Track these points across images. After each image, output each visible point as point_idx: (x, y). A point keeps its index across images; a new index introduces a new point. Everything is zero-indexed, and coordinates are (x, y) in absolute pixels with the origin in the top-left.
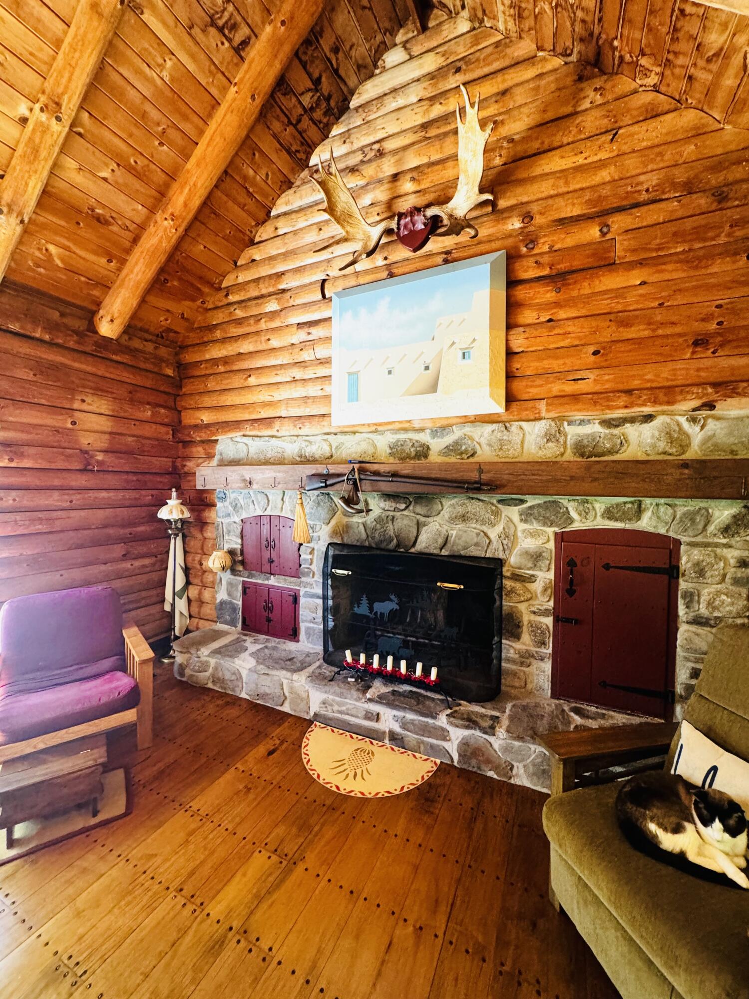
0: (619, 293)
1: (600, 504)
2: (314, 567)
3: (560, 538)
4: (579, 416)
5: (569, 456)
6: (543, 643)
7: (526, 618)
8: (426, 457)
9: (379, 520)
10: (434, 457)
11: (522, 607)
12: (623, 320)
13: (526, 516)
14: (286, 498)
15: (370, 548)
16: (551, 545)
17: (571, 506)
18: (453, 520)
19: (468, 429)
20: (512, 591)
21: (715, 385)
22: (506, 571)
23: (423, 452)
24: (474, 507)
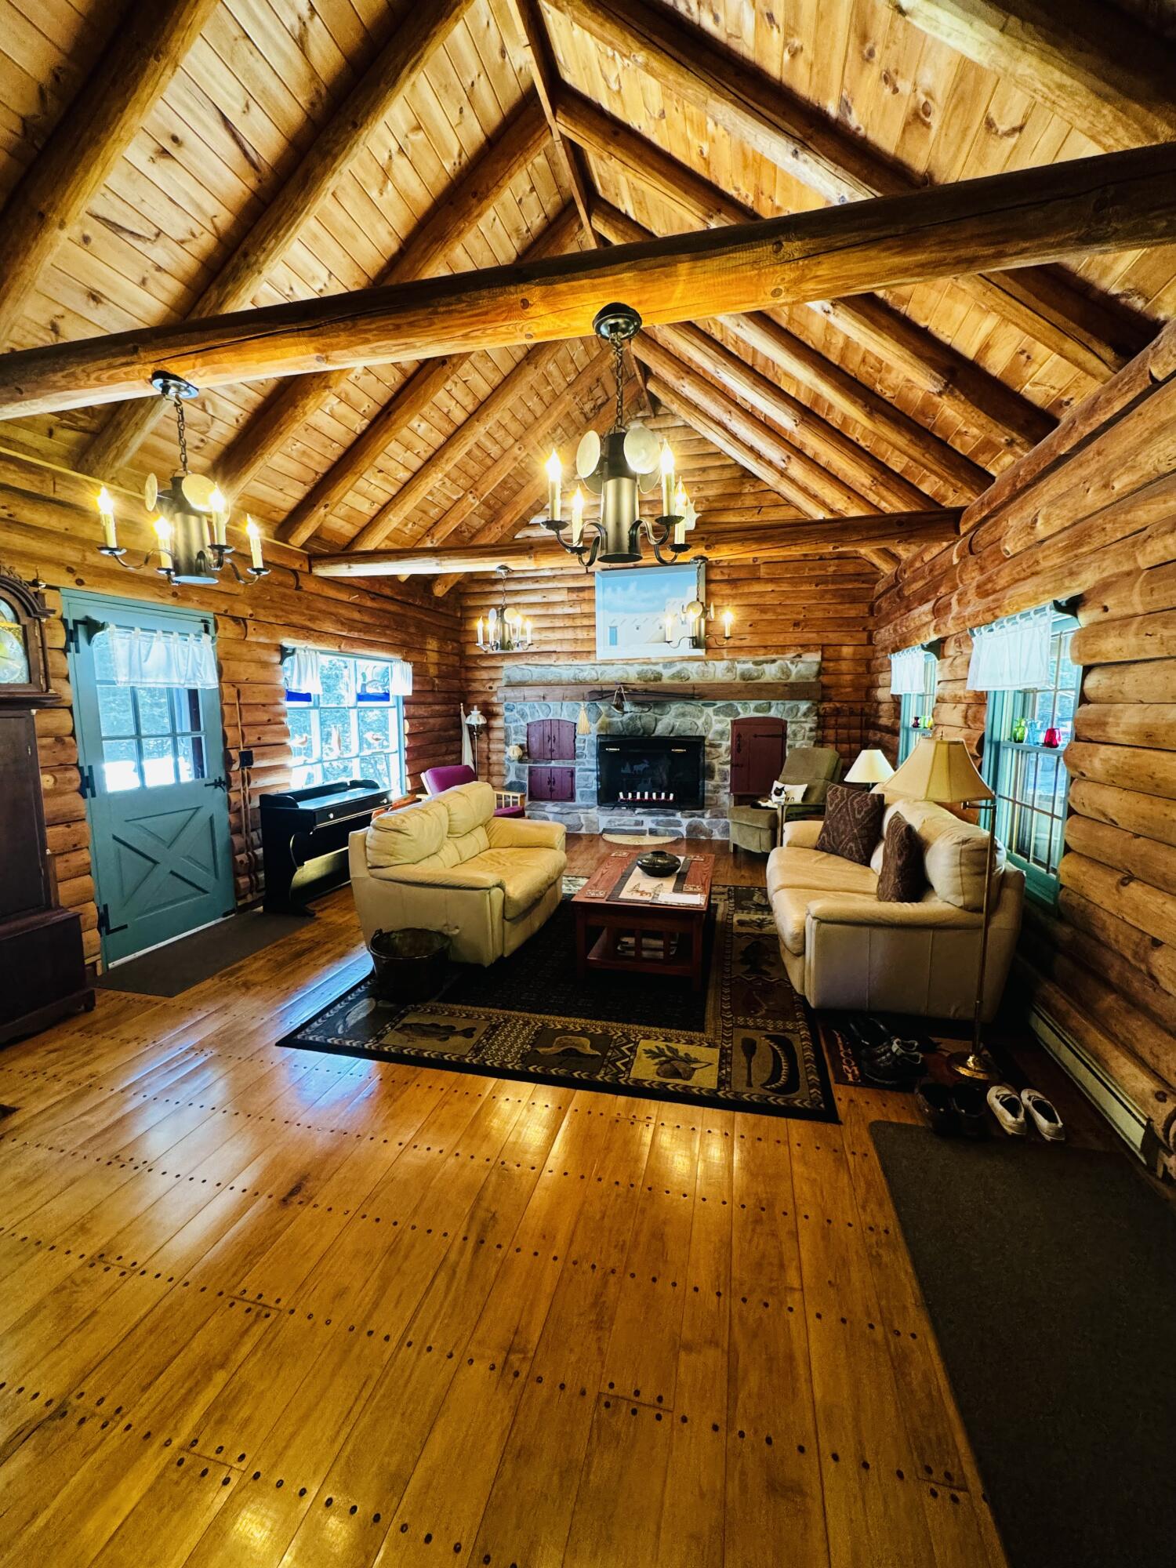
0: (762, 594)
1: (752, 704)
2: (586, 752)
3: (734, 723)
4: (743, 658)
5: (738, 680)
6: (725, 779)
7: (717, 767)
8: (660, 679)
9: (631, 719)
10: (665, 680)
11: (715, 762)
12: (762, 609)
13: (717, 712)
14: (564, 707)
15: (625, 736)
16: (729, 727)
17: (739, 706)
18: (677, 716)
19: (685, 664)
20: (710, 753)
21: (802, 646)
22: (707, 743)
23: (658, 678)
24: (689, 708)
